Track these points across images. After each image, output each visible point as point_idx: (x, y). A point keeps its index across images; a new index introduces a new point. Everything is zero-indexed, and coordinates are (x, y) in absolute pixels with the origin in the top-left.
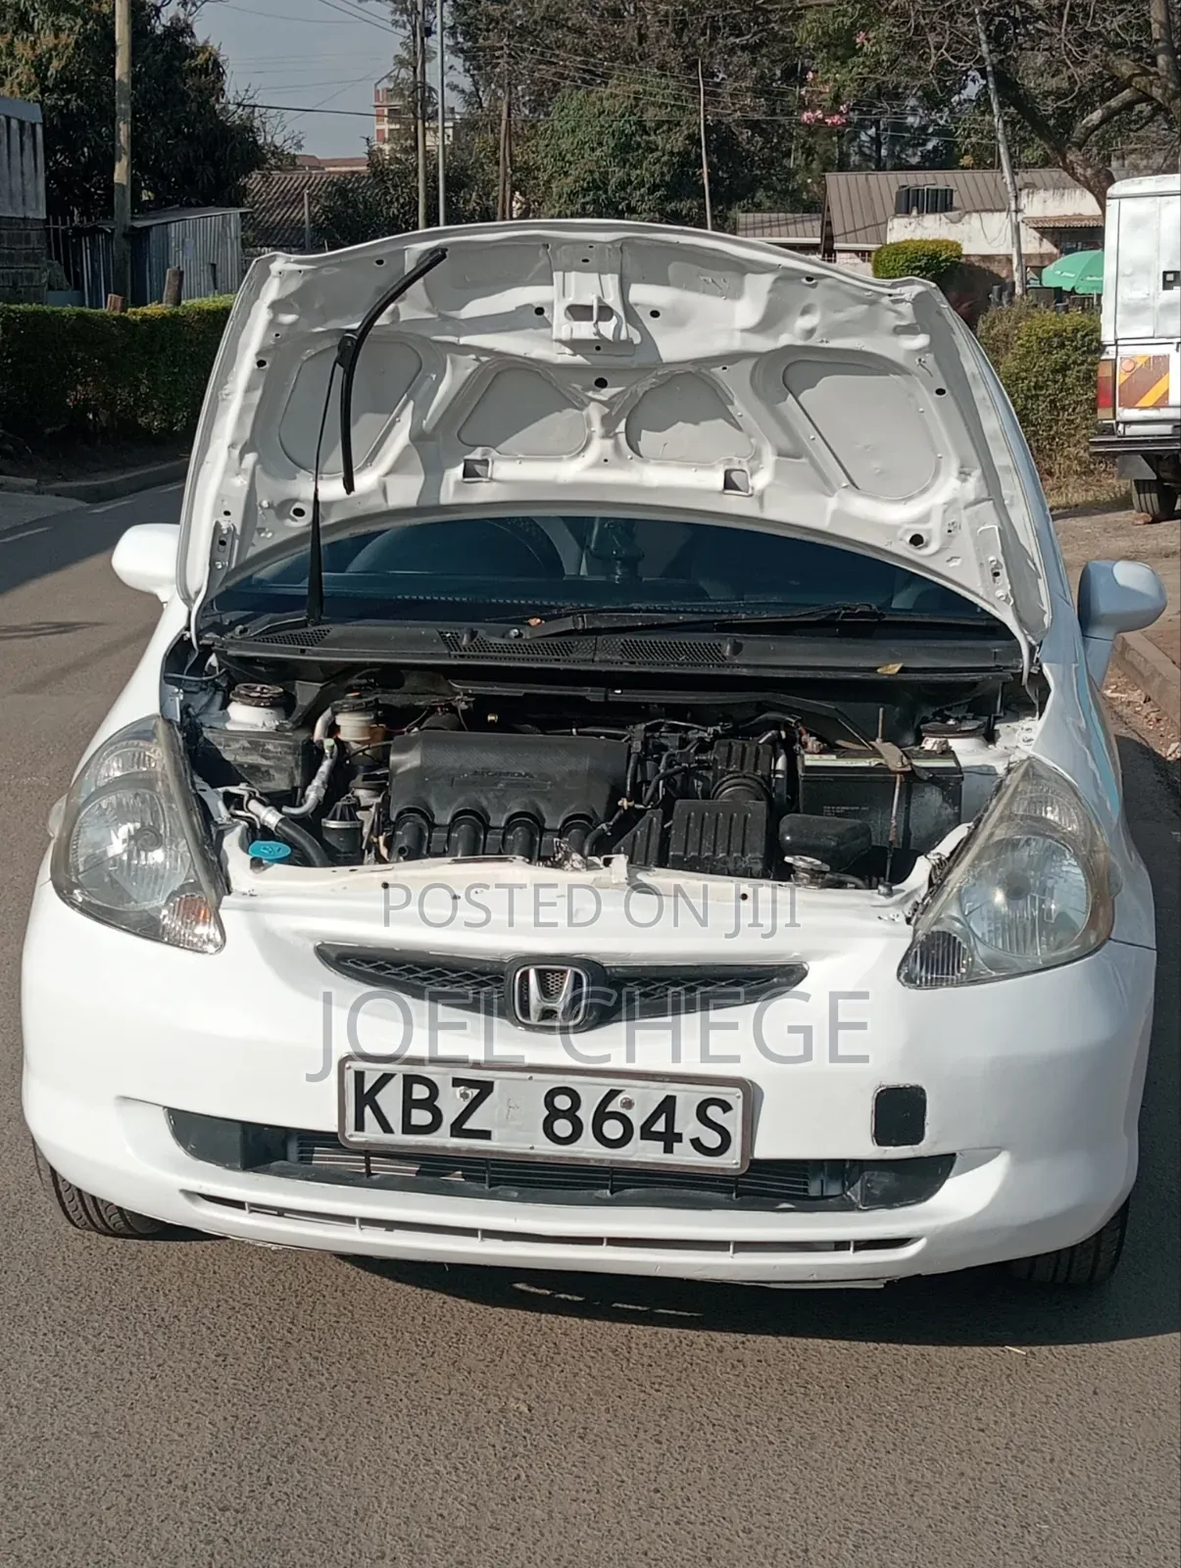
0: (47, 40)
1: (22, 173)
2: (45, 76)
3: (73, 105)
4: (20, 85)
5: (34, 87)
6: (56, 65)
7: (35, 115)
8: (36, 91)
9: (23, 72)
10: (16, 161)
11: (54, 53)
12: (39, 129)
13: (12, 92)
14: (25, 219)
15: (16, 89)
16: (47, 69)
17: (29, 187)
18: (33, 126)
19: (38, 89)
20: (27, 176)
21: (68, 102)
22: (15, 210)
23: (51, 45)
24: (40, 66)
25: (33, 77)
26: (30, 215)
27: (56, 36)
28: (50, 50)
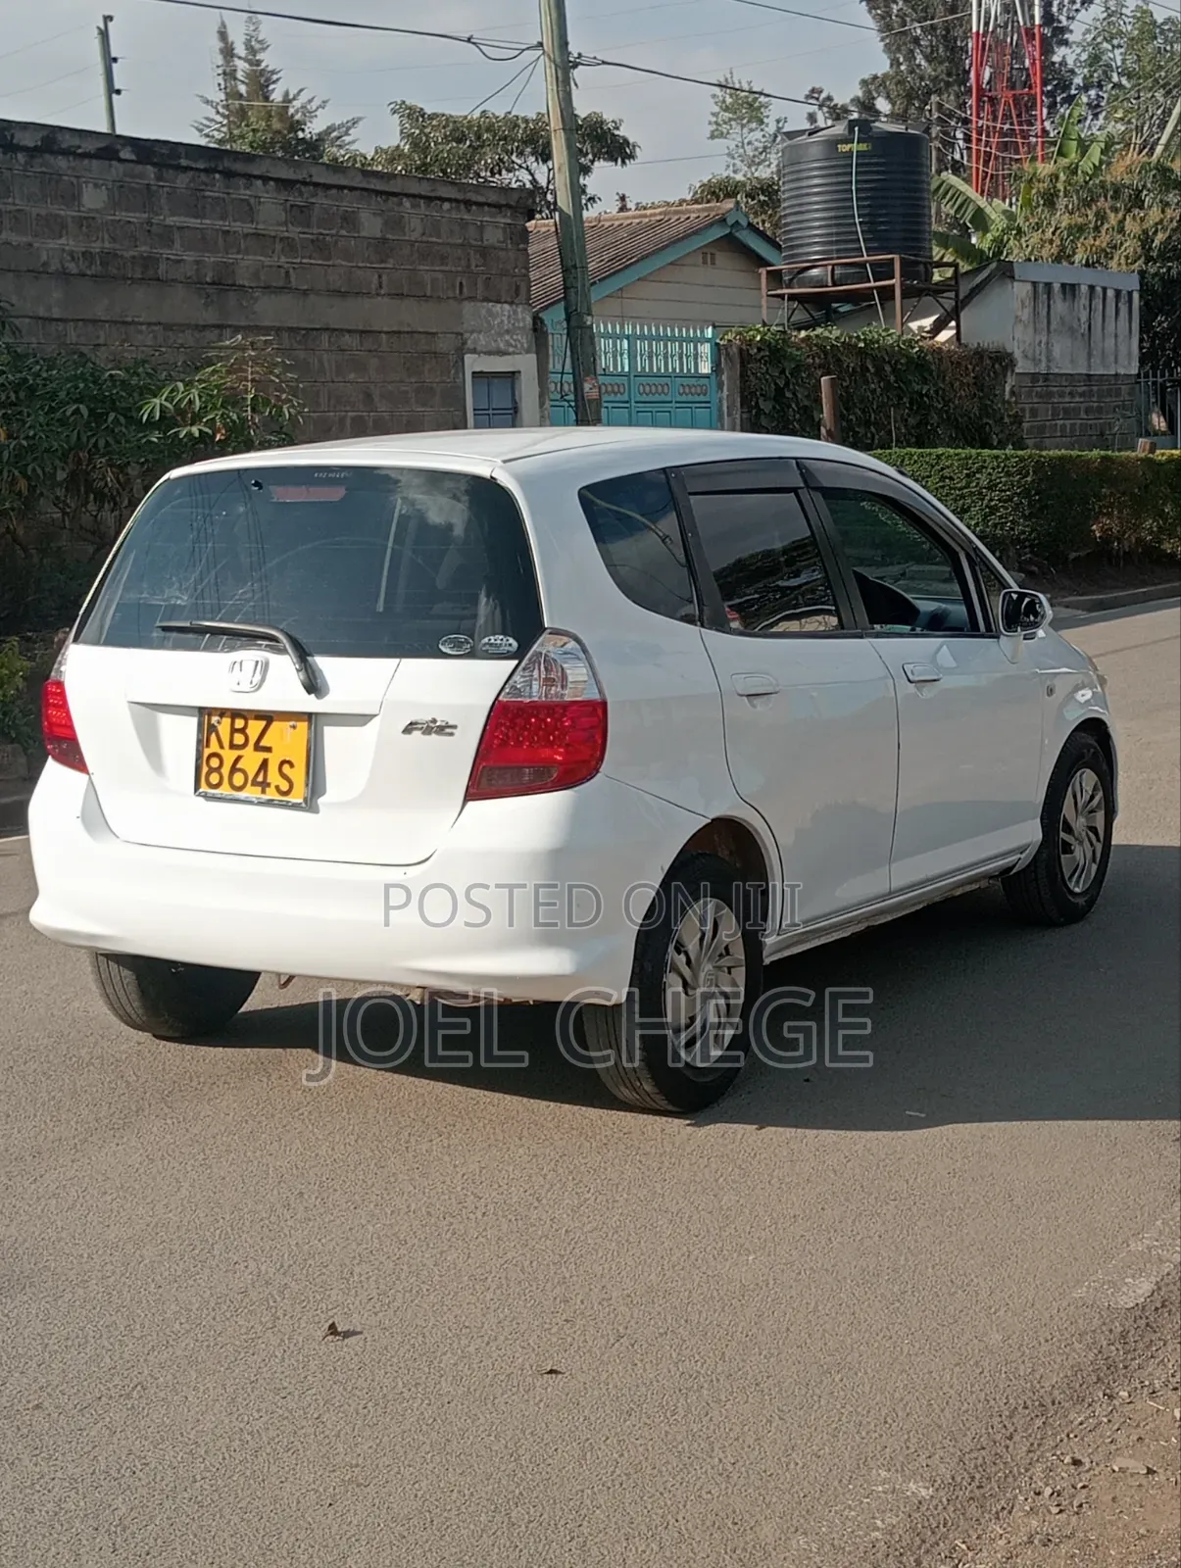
0: (1155, 214)
1: (1116, 336)
2: (1150, 248)
3: (1174, 272)
4: (1127, 257)
5: (1139, 258)
6: (1160, 237)
7: (1133, 284)
8: (1140, 262)
9: (1131, 246)
10: (1111, 327)
11: (1159, 227)
12: (1136, 296)
13: (1120, 264)
14: (1116, 375)
15: (1123, 261)
16: (1153, 241)
17: (1123, 349)
18: (1130, 294)
19: (1143, 259)
20: (1120, 339)
21: (1170, 268)
22: (1105, 367)
23: (1157, 220)
24: (1146, 240)
25: (1139, 250)
26: (1122, 371)
27: (1163, 212)
28: (1157, 224)
